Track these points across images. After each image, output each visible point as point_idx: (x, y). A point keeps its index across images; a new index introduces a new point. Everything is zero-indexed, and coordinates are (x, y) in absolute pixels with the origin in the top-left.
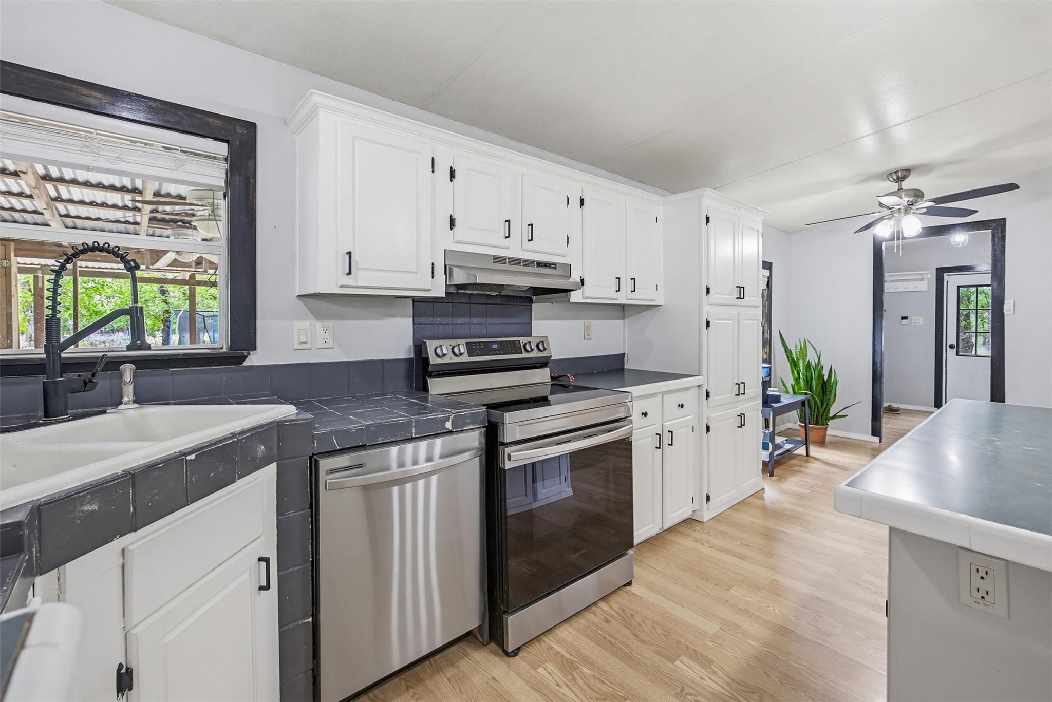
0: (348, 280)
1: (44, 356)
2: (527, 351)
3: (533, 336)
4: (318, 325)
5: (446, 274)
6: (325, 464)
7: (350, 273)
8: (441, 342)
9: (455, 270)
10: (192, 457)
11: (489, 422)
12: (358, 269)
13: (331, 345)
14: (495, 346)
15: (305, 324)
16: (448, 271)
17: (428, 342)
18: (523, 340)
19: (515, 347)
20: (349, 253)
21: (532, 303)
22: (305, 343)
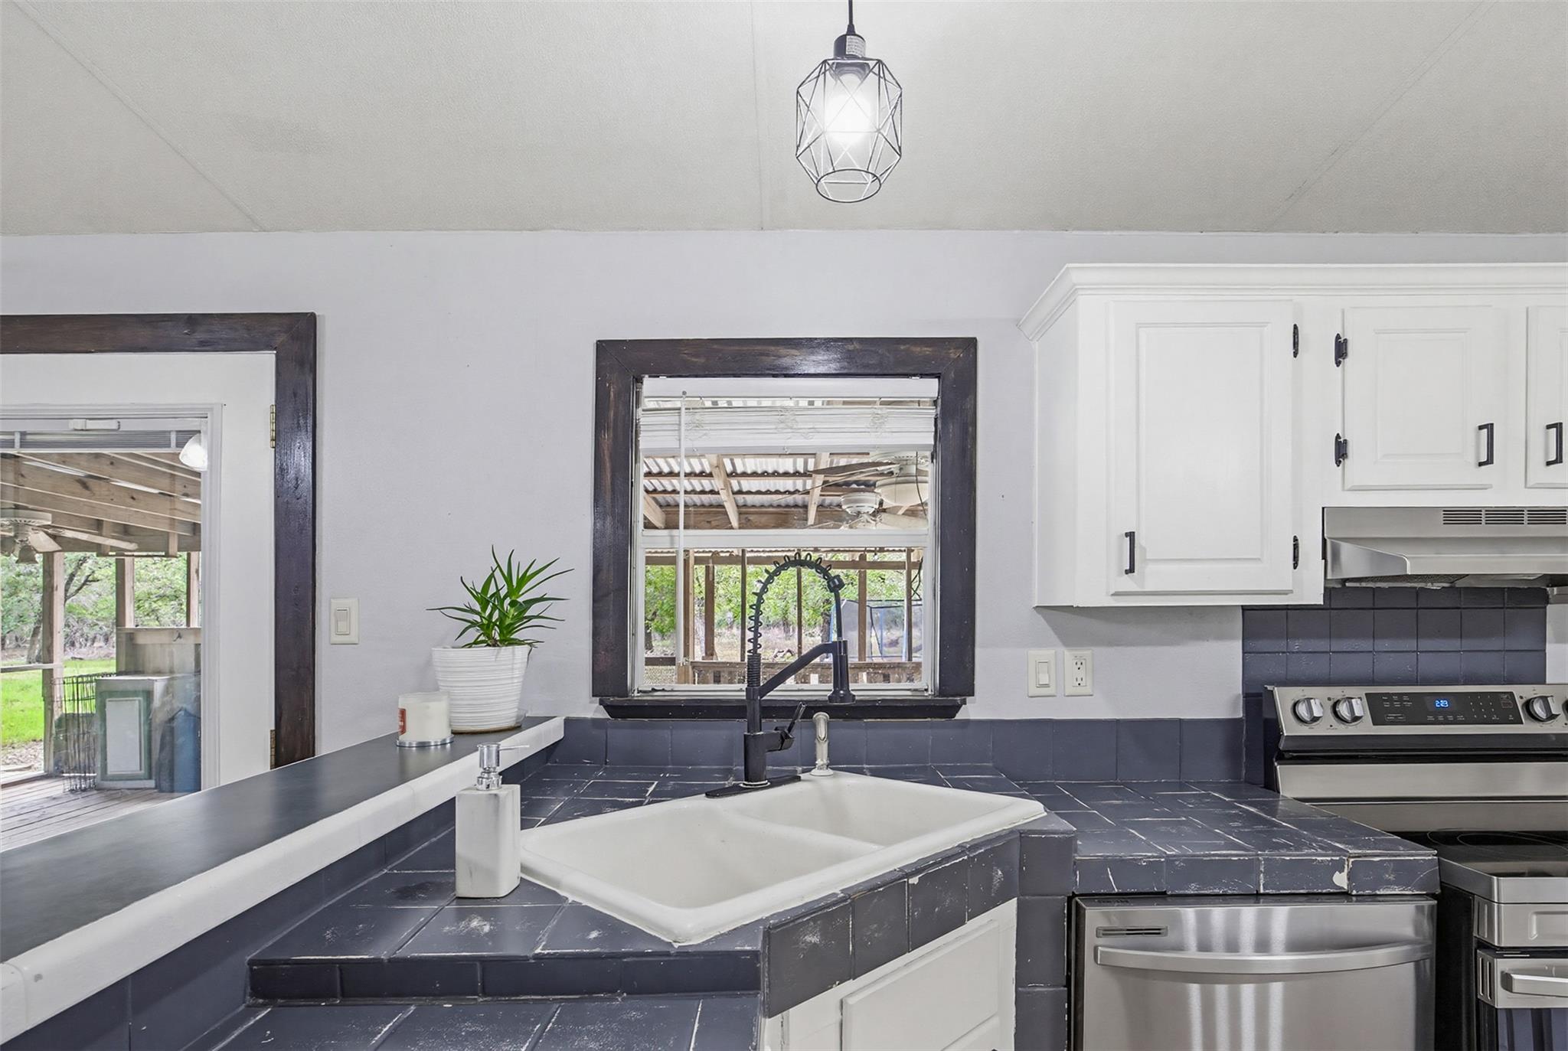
0: (1128, 583)
1: (745, 698)
2: (1535, 718)
3: (1548, 681)
4: (1068, 655)
5: (1324, 557)
6: (1094, 917)
7: (1131, 570)
8: (1308, 691)
9: (1346, 549)
10: (914, 880)
11: (1442, 885)
12: (1145, 561)
13: (1088, 690)
14: (1443, 703)
15: (1047, 653)
16: (1329, 551)
17: (1277, 691)
18: (1522, 692)
19: (1504, 708)
20: (1131, 535)
21: (1548, 603)
22: (1047, 686)
